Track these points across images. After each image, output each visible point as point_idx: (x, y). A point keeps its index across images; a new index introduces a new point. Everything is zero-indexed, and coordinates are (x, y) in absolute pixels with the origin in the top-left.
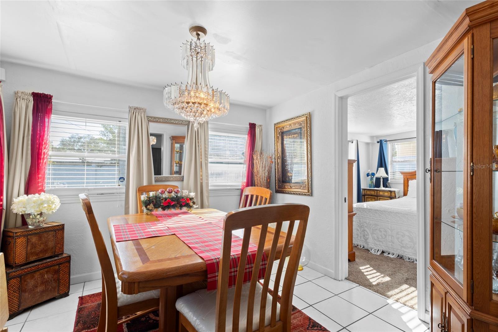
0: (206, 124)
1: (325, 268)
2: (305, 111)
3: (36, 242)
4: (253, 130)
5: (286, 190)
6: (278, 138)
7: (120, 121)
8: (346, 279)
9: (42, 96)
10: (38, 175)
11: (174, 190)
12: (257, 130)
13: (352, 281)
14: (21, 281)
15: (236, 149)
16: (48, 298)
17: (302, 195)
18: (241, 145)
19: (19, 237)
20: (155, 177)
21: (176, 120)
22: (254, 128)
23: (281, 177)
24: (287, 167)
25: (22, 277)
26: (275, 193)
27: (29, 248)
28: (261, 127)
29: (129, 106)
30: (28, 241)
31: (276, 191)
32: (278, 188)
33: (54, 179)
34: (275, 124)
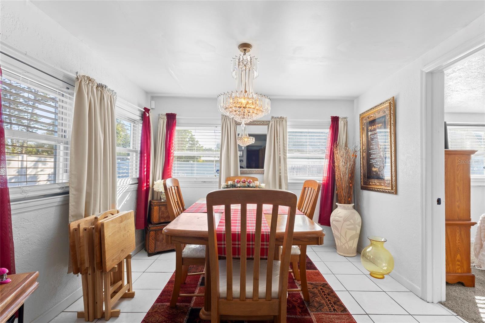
0: (285, 122)
1: (411, 283)
2: (389, 97)
3: (164, 210)
4: (335, 123)
5: (371, 187)
6: (363, 129)
7: (216, 127)
8: (441, 303)
9: (171, 115)
10: (168, 167)
11: (247, 180)
12: (341, 124)
13: (448, 308)
14: (156, 234)
15: (318, 144)
16: (170, 249)
17: (386, 192)
18: (325, 139)
19: (155, 205)
20: (241, 171)
21: (259, 121)
22: (336, 121)
23: (366, 172)
24: (372, 161)
25: (157, 231)
26: (361, 190)
27: (160, 214)
28: (345, 120)
29: (222, 114)
30: (160, 209)
31: (361, 187)
32: (363, 184)
33: (179, 170)
34: (360, 115)
